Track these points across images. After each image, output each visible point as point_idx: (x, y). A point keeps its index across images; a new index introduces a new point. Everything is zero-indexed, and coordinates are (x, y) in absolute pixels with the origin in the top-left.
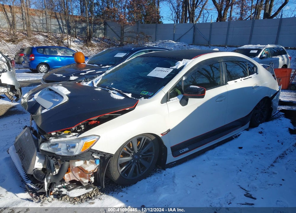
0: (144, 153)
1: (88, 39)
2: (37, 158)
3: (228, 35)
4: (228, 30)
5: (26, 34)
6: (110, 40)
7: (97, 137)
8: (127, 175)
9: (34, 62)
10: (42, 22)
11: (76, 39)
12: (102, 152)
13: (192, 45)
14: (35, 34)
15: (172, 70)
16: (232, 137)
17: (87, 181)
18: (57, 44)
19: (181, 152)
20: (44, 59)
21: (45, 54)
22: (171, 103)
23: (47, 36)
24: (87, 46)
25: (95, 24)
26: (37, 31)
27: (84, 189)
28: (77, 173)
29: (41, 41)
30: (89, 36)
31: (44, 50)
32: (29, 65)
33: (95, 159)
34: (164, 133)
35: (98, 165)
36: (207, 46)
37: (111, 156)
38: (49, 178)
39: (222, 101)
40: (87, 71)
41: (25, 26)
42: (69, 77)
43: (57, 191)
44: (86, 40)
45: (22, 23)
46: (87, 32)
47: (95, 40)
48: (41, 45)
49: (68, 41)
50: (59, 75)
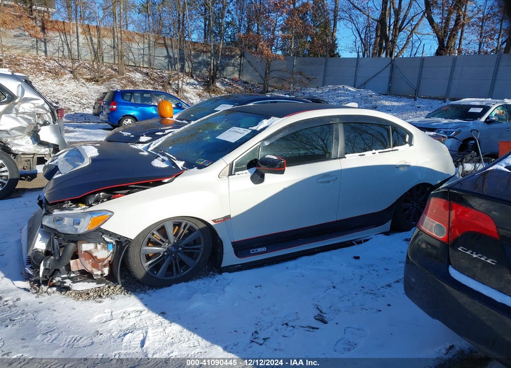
0: (186, 245)
1: (212, 81)
2: (40, 236)
3: (451, 79)
4: (452, 71)
5: (116, 69)
6: (248, 84)
7: (111, 213)
8: (157, 273)
9: (115, 115)
10: (142, 52)
11: (192, 81)
12: (115, 234)
13: (385, 95)
14: (130, 71)
15: (251, 131)
16: (351, 241)
17: (99, 273)
18: (161, 87)
19: (252, 251)
20: (130, 109)
21: (133, 101)
22: (235, 178)
23: (147, 74)
24: (209, 92)
25: (224, 56)
26: (134, 65)
27: (95, 283)
28: (88, 261)
29: (138, 82)
30: (213, 76)
31: (131, 96)
32: (109, 118)
33: (107, 243)
34: (218, 219)
35: (112, 251)
36: (410, 98)
37: (128, 241)
38: (48, 262)
39: (329, 182)
40: (167, 129)
41: (116, 59)
42: (139, 137)
43: (59, 281)
44: (208, 82)
45: (113, 53)
46: (210, 69)
47: (222, 83)
48: (136, 88)
49: (178, 83)
50: (126, 134)
